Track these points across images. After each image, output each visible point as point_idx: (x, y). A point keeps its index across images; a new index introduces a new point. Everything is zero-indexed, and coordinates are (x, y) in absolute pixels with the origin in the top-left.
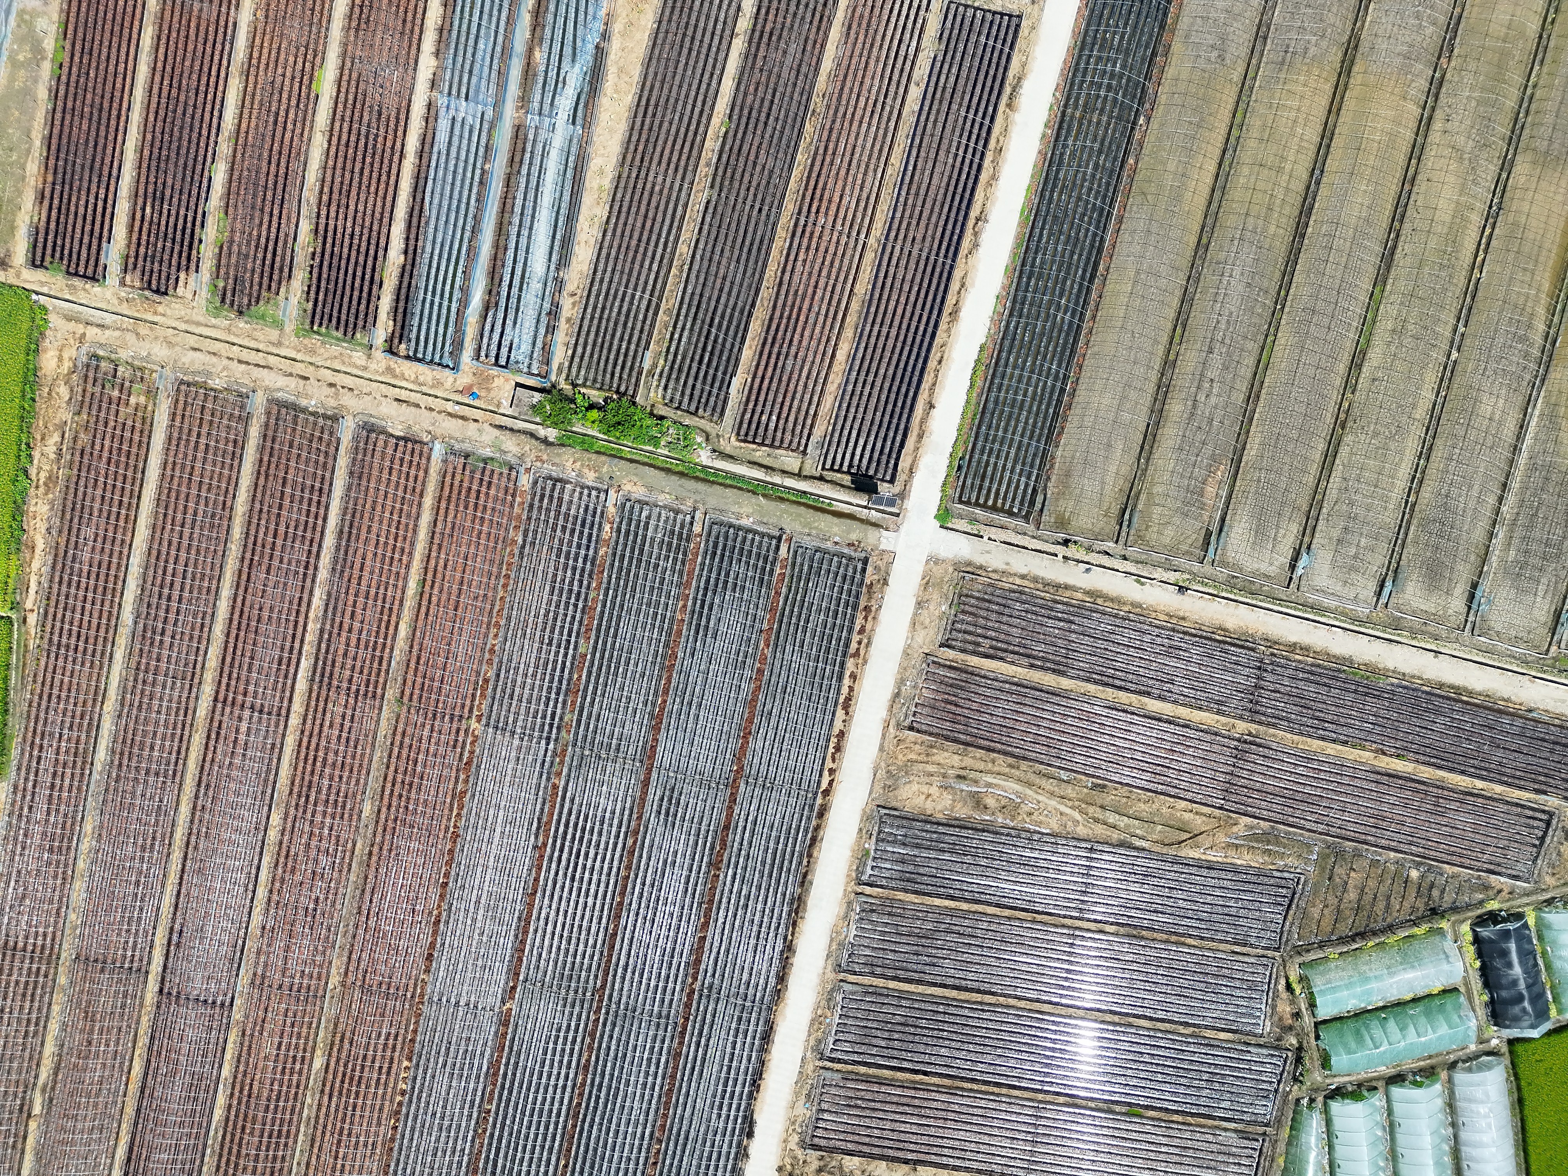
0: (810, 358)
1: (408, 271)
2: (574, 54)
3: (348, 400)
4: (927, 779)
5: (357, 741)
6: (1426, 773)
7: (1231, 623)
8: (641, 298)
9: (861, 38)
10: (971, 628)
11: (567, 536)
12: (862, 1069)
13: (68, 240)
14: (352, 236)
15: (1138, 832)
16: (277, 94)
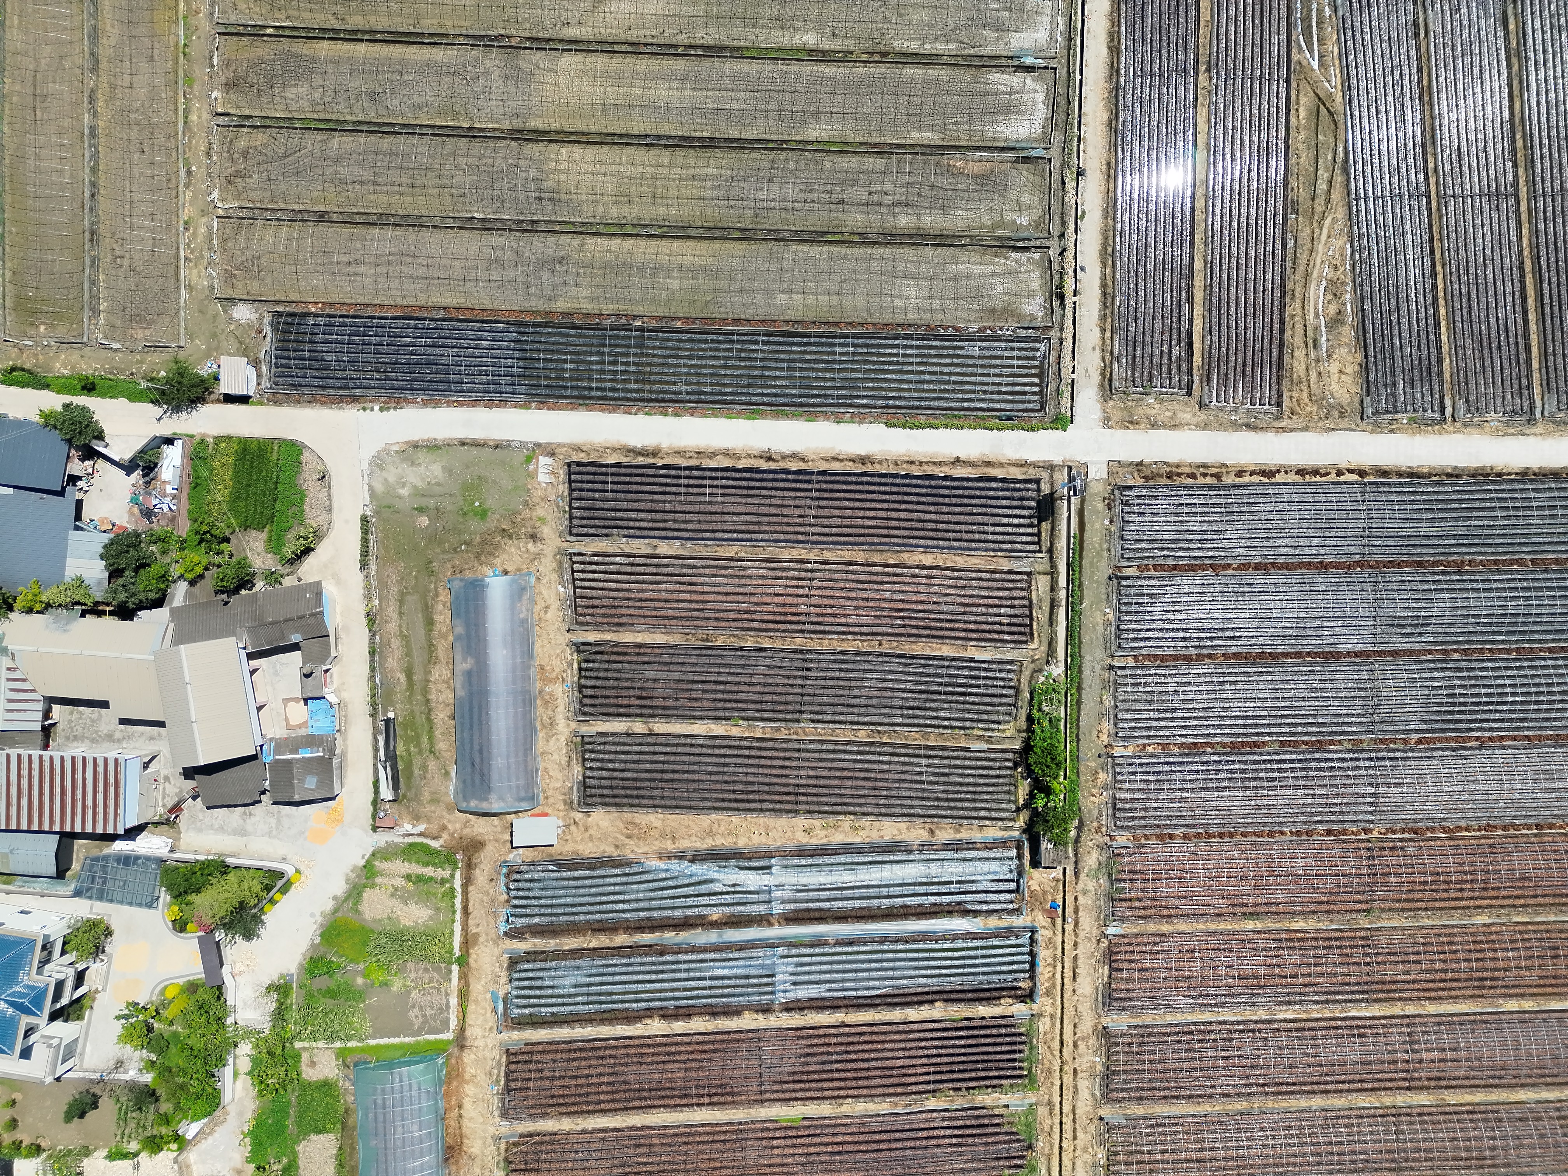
0: (937, 589)
1: (949, 996)
2: (707, 882)
3: (1087, 1026)
4: (1325, 377)
5: (1415, 944)
9: (623, 611)
10: (1165, 369)
14: (930, 1056)
15: (1330, 157)
16: (812, 1159)
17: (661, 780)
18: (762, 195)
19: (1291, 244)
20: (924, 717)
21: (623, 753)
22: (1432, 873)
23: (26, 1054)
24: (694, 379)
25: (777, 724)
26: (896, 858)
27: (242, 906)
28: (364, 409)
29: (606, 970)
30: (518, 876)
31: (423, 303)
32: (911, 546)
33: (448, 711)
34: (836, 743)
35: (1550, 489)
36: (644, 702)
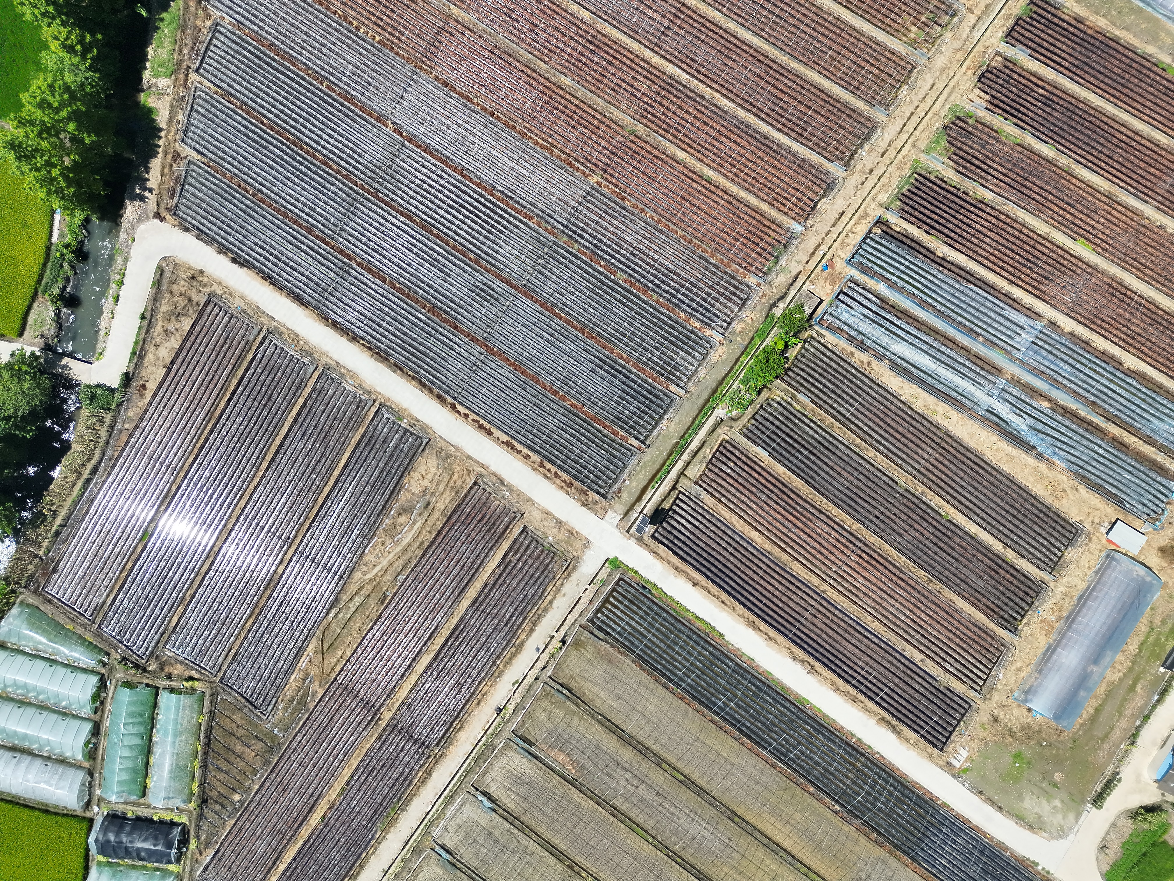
0: (761, 512)
1: (930, 255)
2: (1035, 429)
3: (857, 178)
4: (435, 481)
5: (617, 92)
6: (305, 833)
7: (462, 736)
8: (849, 411)
9: (969, 634)
10: (529, 552)
11: (703, 295)
12: (249, 357)
13: (1042, 27)
14: (969, 226)
15: (341, 615)
16: (1087, 212)
17: (1019, 512)
19: (401, 578)
20: (824, 437)
21: (1032, 546)
24: (826, 749)
25: (921, 496)
26: (902, 362)
28: (1048, 872)
29: (1137, 418)
30: (1152, 514)
33: (1125, 647)
35: (343, 318)
36: (996, 568)
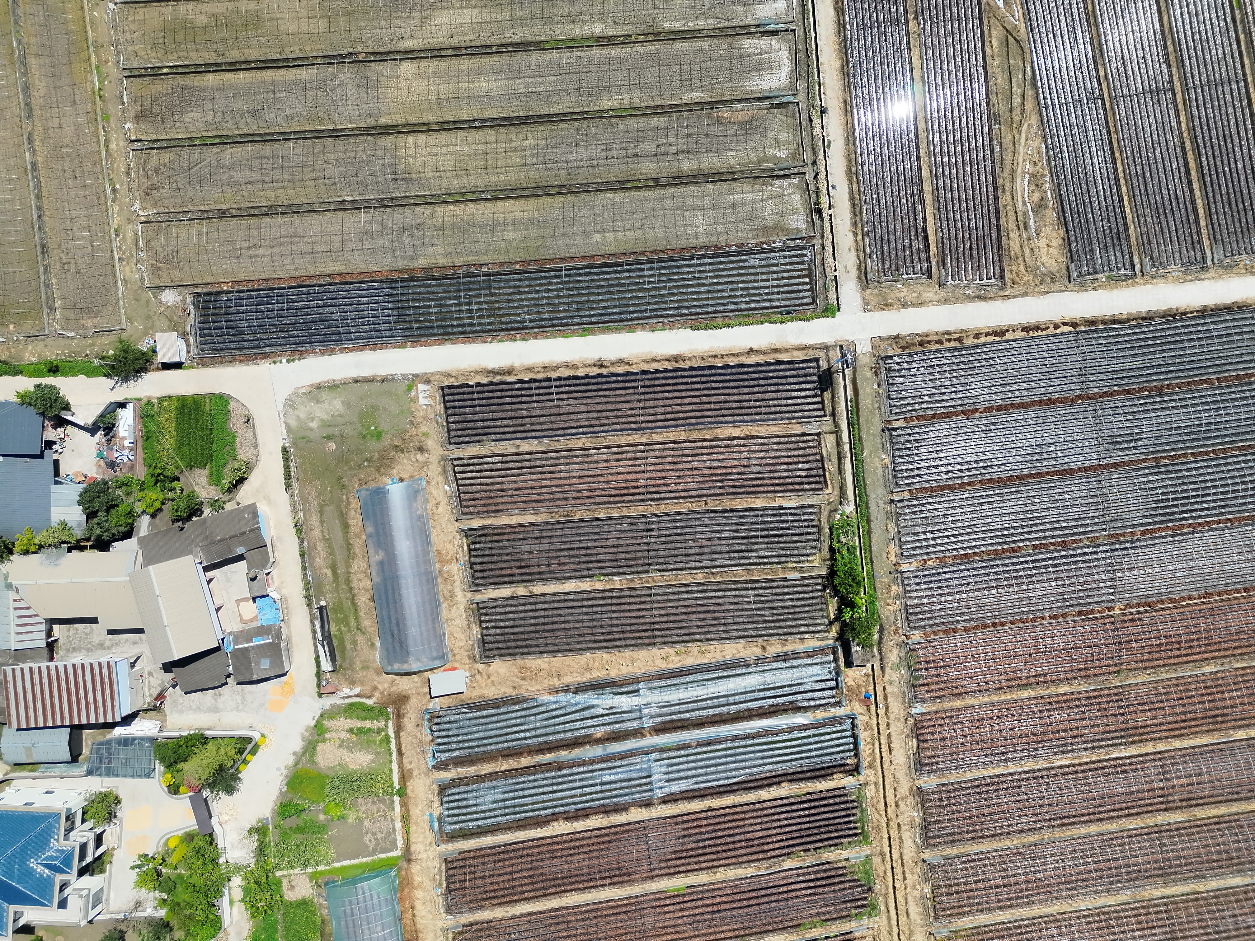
0: (746, 455)
1: (792, 777)
2: (590, 707)
3: (904, 788)
4: (1036, 251)
5: (1160, 694)
9: (499, 500)
10: (908, 260)
11: (946, 590)
14: (782, 826)
15: (1020, 76)
16: (697, 918)
17: (544, 631)
18: (572, 157)
19: (997, 149)
20: (747, 558)
21: (511, 613)
22: (1165, 636)
23: (63, 904)
24: (534, 309)
25: (631, 576)
26: (738, 672)
27: (221, 768)
28: (275, 362)
29: (517, 787)
30: (438, 720)
31: (312, 273)
32: (722, 422)
33: (368, 595)
34: (680, 586)
35: (1226, 321)
36: (523, 571)
